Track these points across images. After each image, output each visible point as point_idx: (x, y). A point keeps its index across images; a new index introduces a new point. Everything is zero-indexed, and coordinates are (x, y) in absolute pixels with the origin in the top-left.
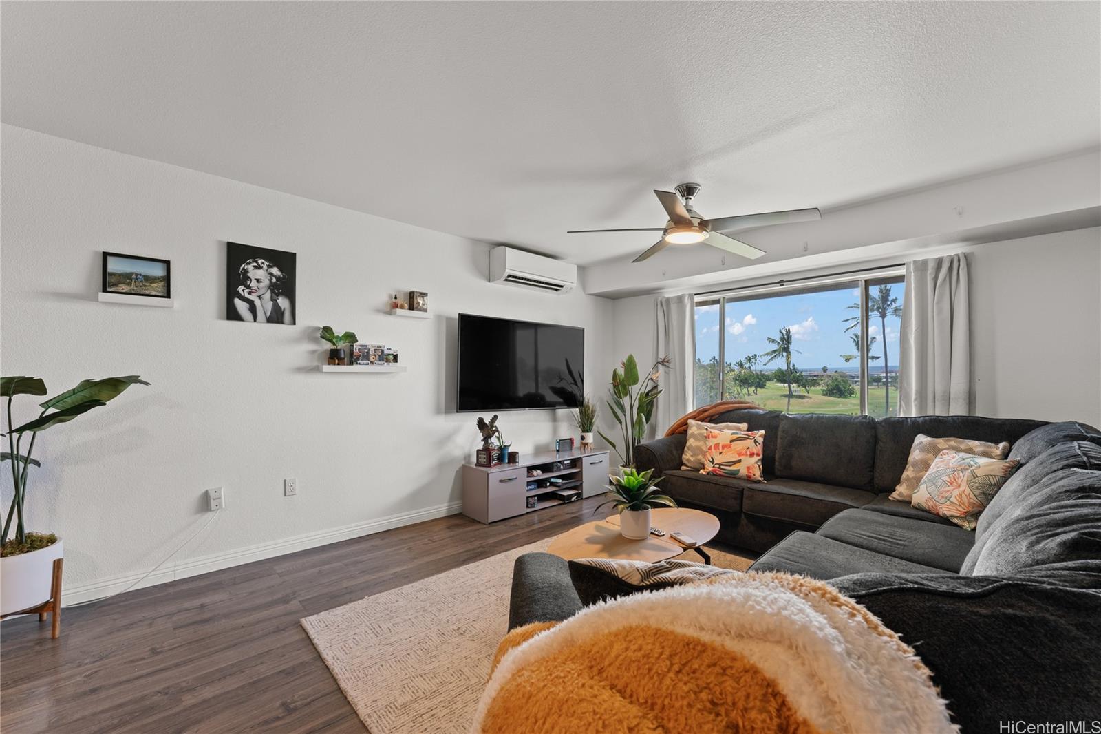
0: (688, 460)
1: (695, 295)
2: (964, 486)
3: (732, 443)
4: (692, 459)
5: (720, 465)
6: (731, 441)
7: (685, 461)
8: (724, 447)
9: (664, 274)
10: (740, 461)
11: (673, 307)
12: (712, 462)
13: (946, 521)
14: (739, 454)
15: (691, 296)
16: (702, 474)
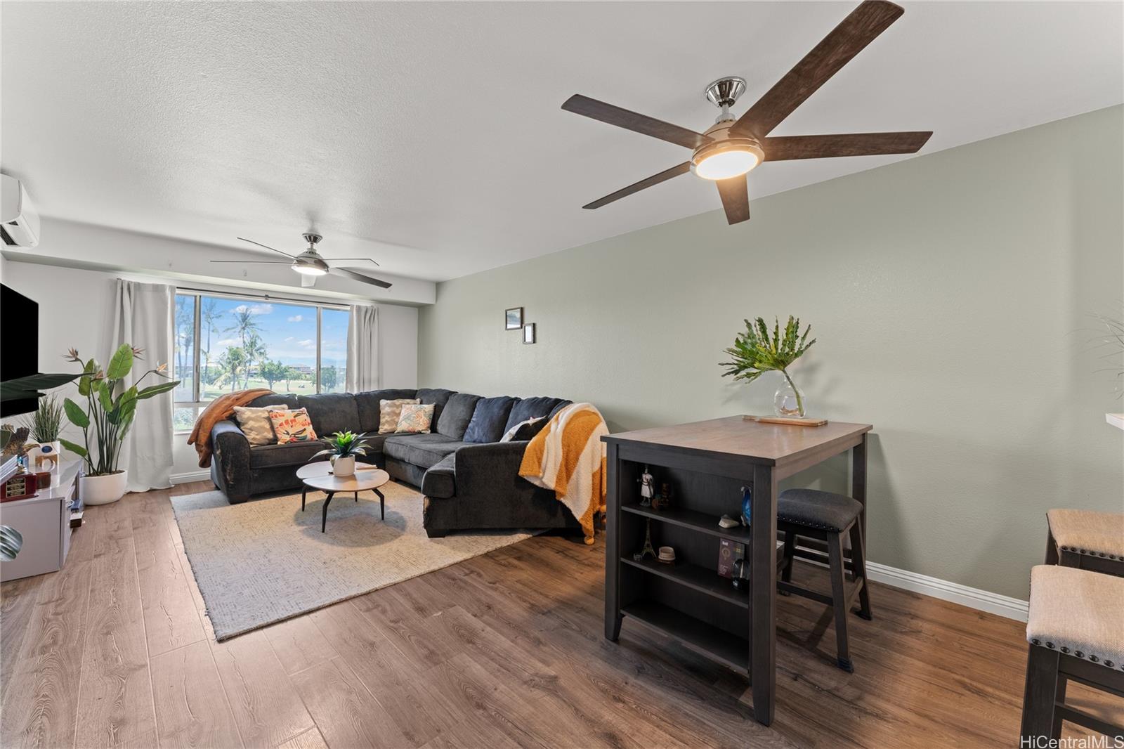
0: (254, 439)
1: (178, 288)
2: (423, 417)
3: (297, 418)
4: (258, 437)
5: (295, 435)
6: (295, 417)
7: (250, 441)
8: (292, 421)
9: (170, 265)
10: (305, 430)
11: (149, 297)
12: (288, 433)
13: (420, 433)
14: (303, 425)
15: (172, 289)
16: (281, 445)
